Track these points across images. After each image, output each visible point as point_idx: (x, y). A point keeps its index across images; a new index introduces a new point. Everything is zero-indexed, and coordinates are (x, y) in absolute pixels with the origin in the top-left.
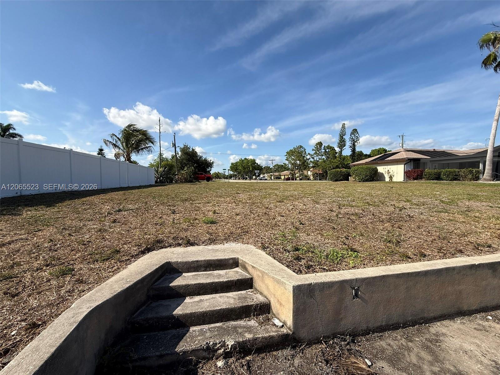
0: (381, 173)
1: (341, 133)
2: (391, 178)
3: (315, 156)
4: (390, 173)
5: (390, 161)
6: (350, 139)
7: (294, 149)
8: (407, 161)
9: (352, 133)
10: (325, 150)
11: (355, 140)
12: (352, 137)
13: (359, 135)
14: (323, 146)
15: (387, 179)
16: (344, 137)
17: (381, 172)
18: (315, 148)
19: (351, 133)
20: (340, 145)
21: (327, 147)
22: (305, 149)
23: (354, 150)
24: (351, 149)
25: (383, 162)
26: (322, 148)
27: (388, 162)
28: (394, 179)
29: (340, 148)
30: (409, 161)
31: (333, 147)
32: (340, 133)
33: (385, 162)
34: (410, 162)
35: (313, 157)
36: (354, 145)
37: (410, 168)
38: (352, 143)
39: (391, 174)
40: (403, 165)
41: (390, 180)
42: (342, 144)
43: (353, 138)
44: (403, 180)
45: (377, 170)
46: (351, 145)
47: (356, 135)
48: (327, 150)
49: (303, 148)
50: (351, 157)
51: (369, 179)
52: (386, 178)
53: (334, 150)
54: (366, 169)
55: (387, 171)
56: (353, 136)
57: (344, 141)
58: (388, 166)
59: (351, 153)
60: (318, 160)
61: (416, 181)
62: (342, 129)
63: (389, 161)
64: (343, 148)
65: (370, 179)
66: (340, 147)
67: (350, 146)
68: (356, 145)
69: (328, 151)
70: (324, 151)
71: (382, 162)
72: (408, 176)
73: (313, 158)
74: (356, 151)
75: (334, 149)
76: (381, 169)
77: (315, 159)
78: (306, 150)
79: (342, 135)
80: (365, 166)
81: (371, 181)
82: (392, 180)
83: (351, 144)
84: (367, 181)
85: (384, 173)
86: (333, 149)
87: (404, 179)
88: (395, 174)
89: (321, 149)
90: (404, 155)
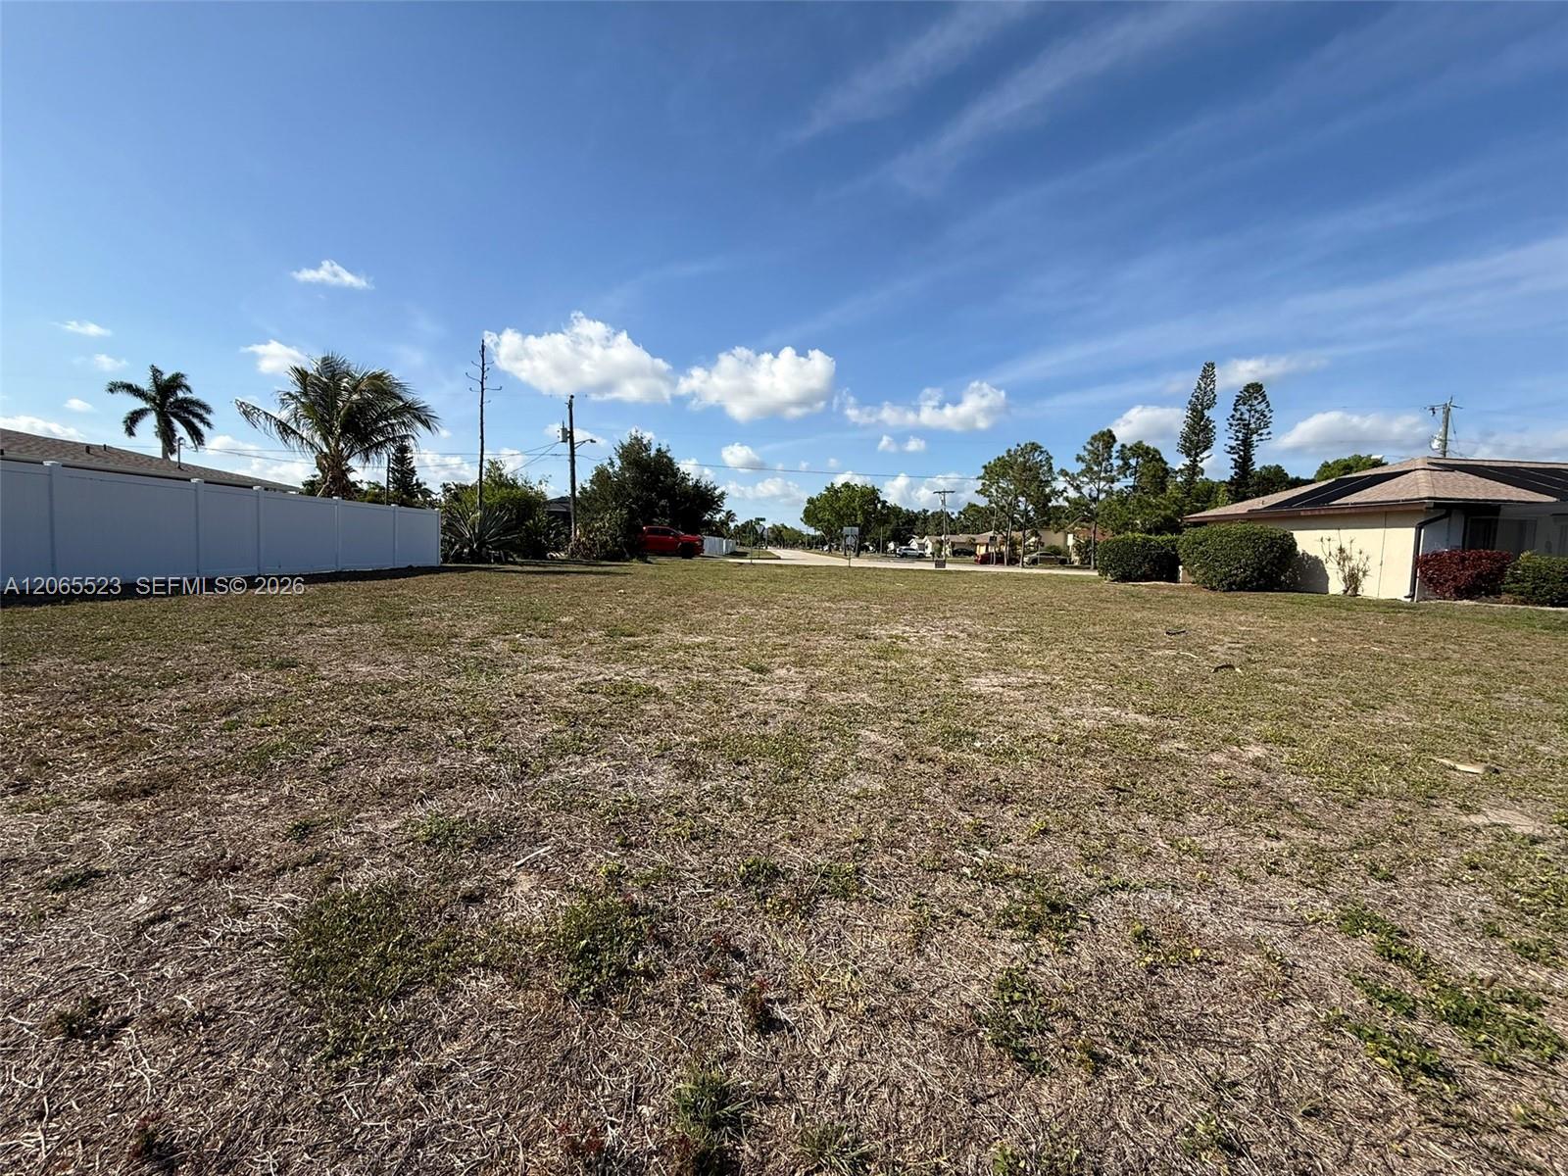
0: (1309, 557)
1: (1197, 398)
2: (1353, 580)
3: (1082, 482)
4: (1350, 559)
5: (1353, 511)
6: (1235, 423)
7: (1010, 456)
8: (1431, 514)
9: (1241, 400)
10: (1123, 459)
11: (1253, 426)
12: (1242, 414)
13: (1268, 406)
14: (1117, 447)
15: (1336, 586)
16: (1206, 412)
17: (1312, 553)
18: (1086, 453)
19: (1237, 401)
20: (1191, 442)
21: (1131, 449)
22: (1051, 458)
23: (1244, 463)
24: (1236, 456)
25: (1323, 512)
26: (1114, 455)
27: (1342, 512)
28: (1369, 589)
29: (1188, 455)
30: (1443, 512)
31: (1156, 451)
32: (1194, 399)
33: (1331, 512)
34: (1448, 515)
35: (1078, 485)
36: (1247, 444)
37: (1446, 541)
38: (1240, 435)
39: (1353, 563)
40: (1412, 531)
41: (1345, 592)
42: (1198, 437)
43: (1246, 416)
44: (1408, 593)
45: (1294, 545)
46: (1234, 443)
47: (1259, 408)
48: (1133, 462)
49: (1042, 452)
50: (1233, 488)
51: (1251, 582)
52: (1330, 581)
53: (1157, 460)
54: (1240, 539)
55: (1335, 552)
56: (1244, 409)
57: (1206, 426)
58: (1342, 531)
59: (1232, 472)
60: (1094, 494)
61: (1466, 602)
62: (1203, 385)
63: (1347, 511)
64: (1201, 453)
65: (1258, 580)
66: (1190, 450)
67: (1232, 448)
68: (1255, 444)
69: (1137, 462)
70: (1120, 463)
71: (1317, 513)
72: (1430, 580)
73: (1078, 488)
74: (1253, 464)
75: (1161, 459)
76: (1309, 541)
77: (1085, 491)
78: (1052, 461)
79: (1202, 405)
80: (1237, 528)
81: (1258, 589)
82: (1356, 589)
83: (1236, 440)
84: (1243, 586)
85: (1322, 557)
86: (1153, 456)
87: (1413, 588)
88: (1373, 566)
89: (1110, 457)
90: (1420, 486)
